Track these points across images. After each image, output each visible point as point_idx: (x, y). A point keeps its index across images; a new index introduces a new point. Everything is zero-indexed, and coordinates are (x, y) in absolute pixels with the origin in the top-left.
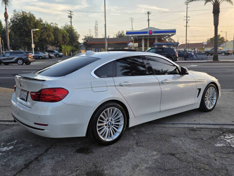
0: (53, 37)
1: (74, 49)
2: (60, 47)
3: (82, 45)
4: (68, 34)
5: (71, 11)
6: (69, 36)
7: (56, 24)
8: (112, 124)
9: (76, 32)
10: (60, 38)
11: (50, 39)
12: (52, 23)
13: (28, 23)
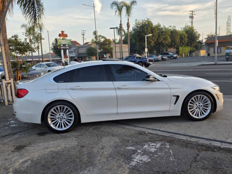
0: (169, 40)
1: (194, 49)
2: (177, 48)
3: (203, 44)
4: (187, 35)
5: (192, 11)
6: (188, 37)
7: (174, 27)
8: (64, 118)
9: (197, 32)
10: (178, 40)
11: (166, 42)
12: (170, 26)
13: (145, 30)
